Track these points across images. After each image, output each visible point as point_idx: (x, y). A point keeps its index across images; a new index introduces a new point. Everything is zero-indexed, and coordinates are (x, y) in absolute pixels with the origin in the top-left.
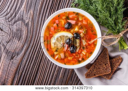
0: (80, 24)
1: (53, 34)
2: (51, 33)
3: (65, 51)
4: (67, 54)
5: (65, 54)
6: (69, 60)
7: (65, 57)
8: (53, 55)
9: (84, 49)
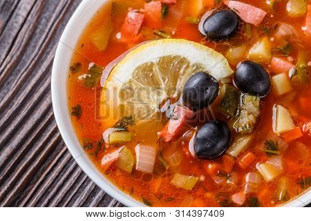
0: (283, 30)
1: (130, 45)
3: (168, 139)
4: (173, 159)
5: (160, 154)
6: (174, 188)
7: (159, 168)
8: (96, 145)
9: (270, 155)
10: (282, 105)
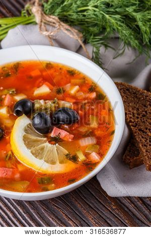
2: (17, 176)
3: (72, 136)
9: (64, 91)
10: (33, 93)
